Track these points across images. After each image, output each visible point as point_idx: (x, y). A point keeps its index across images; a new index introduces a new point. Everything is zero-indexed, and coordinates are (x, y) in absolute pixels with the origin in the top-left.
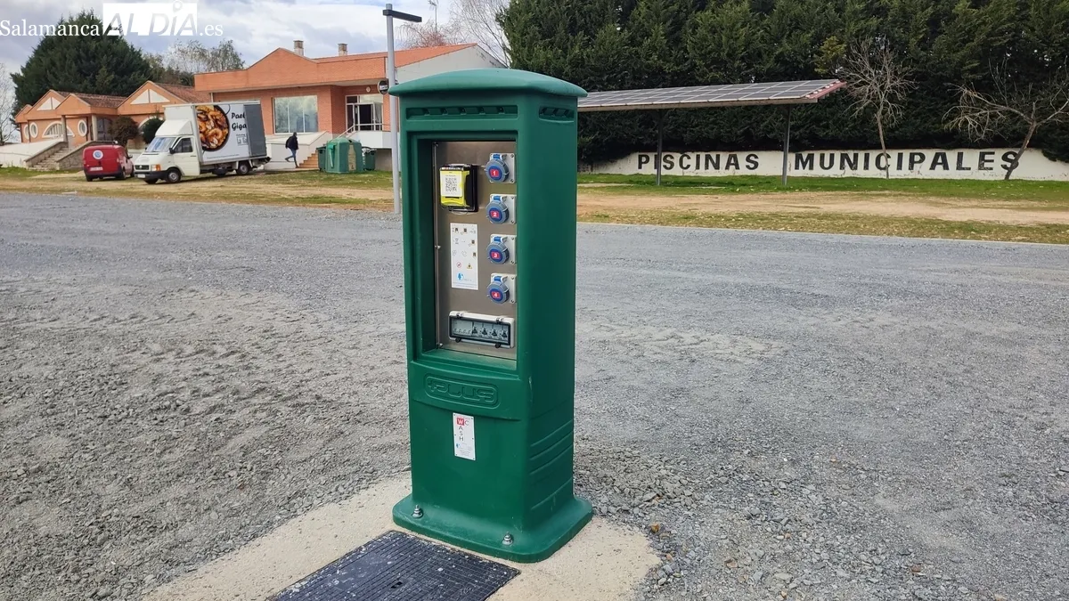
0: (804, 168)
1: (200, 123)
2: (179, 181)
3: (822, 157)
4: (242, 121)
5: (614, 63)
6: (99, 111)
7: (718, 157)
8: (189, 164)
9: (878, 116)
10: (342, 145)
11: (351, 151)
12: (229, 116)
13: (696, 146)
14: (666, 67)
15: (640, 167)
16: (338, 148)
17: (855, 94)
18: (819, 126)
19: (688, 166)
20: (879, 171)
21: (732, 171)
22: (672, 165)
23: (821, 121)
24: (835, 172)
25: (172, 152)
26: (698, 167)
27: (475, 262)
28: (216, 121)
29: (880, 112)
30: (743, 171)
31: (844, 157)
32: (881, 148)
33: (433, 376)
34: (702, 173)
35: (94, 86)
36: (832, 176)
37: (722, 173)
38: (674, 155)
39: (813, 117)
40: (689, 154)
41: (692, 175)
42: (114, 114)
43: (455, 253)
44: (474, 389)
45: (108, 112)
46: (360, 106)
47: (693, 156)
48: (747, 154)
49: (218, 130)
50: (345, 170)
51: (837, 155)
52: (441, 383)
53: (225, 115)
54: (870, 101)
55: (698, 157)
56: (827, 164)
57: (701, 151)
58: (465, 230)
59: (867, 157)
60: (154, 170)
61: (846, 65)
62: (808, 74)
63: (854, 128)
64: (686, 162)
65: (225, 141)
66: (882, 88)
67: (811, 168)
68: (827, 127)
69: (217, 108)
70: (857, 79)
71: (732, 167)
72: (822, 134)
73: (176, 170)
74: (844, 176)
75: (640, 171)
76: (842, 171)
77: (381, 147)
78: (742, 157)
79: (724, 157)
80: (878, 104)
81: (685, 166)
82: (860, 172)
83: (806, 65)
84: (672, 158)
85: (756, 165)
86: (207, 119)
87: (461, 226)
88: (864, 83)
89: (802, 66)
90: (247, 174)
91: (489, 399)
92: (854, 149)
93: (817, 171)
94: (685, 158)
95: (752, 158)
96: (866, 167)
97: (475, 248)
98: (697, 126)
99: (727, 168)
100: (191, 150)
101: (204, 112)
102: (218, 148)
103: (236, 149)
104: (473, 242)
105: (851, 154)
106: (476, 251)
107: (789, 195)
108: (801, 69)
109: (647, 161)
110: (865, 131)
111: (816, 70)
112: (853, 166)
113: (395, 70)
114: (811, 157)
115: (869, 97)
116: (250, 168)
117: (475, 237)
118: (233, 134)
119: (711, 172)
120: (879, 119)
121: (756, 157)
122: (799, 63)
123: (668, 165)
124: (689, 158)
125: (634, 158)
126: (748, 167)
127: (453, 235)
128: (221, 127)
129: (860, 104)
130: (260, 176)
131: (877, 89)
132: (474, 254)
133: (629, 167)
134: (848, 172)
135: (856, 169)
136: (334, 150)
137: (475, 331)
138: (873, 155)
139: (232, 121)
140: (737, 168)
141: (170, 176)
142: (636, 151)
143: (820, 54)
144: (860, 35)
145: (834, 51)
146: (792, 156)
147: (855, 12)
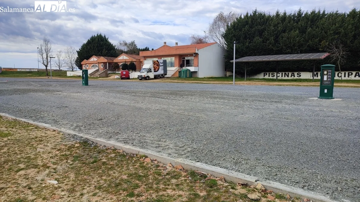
0: (315, 77)
1: (154, 65)
2: (149, 80)
4: (162, 64)
5: (258, 47)
6: (109, 61)
7: (288, 73)
8: (152, 75)
9: (338, 62)
10: (186, 70)
11: (188, 72)
12: (160, 63)
13: (281, 71)
14: (274, 49)
15: (264, 76)
16: (185, 71)
18: (320, 65)
19: (279, 76)
20: (338, 77)
21: (293, 77)
22: (274, 76)
25: (148, 72)
26: (282, 76)
28: (157, 64)
29: (339, 61)
30: (296, 77)
32: (339, 71)
34: (283, 78)
35: (102, 54)
37: (290, 78)
38: (275, 73)
40: (279, 73)
41: (281, 78)
42: (112, 62)
45: (111, 61)
46: (186, 60)
47: (281, 73)
48: (297, 73)
49: (157, 67)
50: (186, 77)
53: (159, 63)
55: (282, 74)
57: (283, 72)
60: (144, 77)
61: (328, 48)
62: (317, 50)
64: (278, 75)
65: (159, 69)
67: (317, 77)
69: (157, 61)
70: (332, 52)
71: (293, 76)
73: (148, 77)
75: (264, 77)
77: (194, 71)
78: (296, 74)
79: (290, 74)
80: (338, 59)
81: (278, 76)
83: (316, 48)
84: (274, 74)
85: (300, 76)
86: (155, 64)
88: (334, 53)
90: (163, 78)
94: (278, 74)
95: (299, 74)
98: (282, 65)
99: (291, 77)
100: (151, 72)
101: (155, 62)
102: (157, 71)
103: (161, 72)
109: (266, 75)
111: (319, 49)
113: (198, 50)
114: (317, 74)
115: (335, 57)
116: (163, 76)
118: (160, 67)
119: (286, 78)
120: (339, 63)
121: (300, 73)
122: (314, 47)
123: (273, 76)
124: (279, 74)
125: (262, 74)
126: (298, 76)
128: (158, 66)
129: (333, 59)
130: (165, 78)
131: (338, 55)
133: (261, 76)
136: (184, 72)
138: (337, 73)
139: (160, 64)
140: (294, 76)
141: (147, 78)
142: (263, 72)
143: (320, 45)
144: (333, 40)
145: (325, 44)
146: (311, 74)
147: (331, 34)
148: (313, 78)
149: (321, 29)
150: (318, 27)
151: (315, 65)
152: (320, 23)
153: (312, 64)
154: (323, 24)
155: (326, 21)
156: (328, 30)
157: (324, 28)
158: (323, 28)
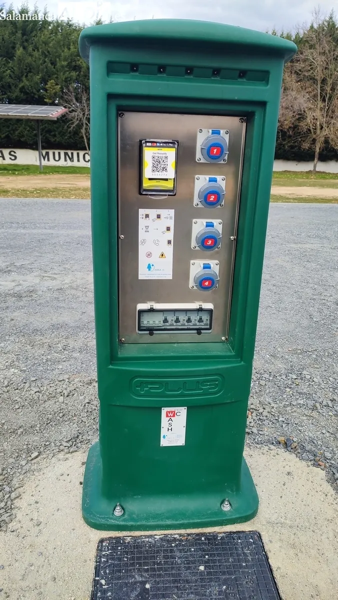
0: (44, 159)
3: (54, 154)
9: (83, 131)
17: (70, 117)
18: (50, 135)
20: (85, 162)
23: (51, 132)
24: (62, 163)
27: (169, 251)
29: (84, 129)
30: (8, 161)
31: (66, 154)
32: (86, 150)
33: (141, 377)
36: (61, 165)
39: (46, 129)
43: (144, 241)
44: (198, 382)
48: (8, 151)
51: (62, 152)
52: (152, 383)
54: (78, 122)
56: (57, 158)
58: (159, 217)
59: (78, 154)
61: (62, 98)
62: (40, 102)
63: (70, 137)
66: (84, 114)
67: (48, 160)
68: (55, 136)
70: (69, 107)
72: (53, 140)
74: (67, 166)
76: (66, 163)
78: (6, 153)
80: (82, 124)
82: (75, 163)
83: (39, 96)
85: (16, 158)
87: (153, 213)
88: (73, 111)
89: (36, 96)
91: (213, 388)
92: (71, 149)
93: (52, 163)
95: (12, 153)
96: (78, 161)
97: (170, 235)
104: (168, 229)
105: (69, 152)
106: (171, 238)
107: (48, 176)
108: (36, 98)
110: (76, 140)
111: (45, 100)
112: (72, 159)
114: (47, 154)
115: (77, 119)
117: (171, 223)
120: (83, 133)
121: (14, 152)
122: (35, 94)
126: (11, 159)
127: (142, 223)
129: (73, 123)
131: (81, 115)
132: (169, 242)
134: (69, 163)
135: (73, 161)
137: (166, 321)
138: (81, 153)
140: (4, 159)
143: (46, 90)
144: (68, 81)
145: (54, 89)
146: (36, 153)
147: (63, 66)
148: (41, 163)
149: (43, 53)
150: (36, 48)
151: (41, 134)
152: (40, 40)
153: (35, 132)
154: (46, 43)
155: (50, 38)
156: (58, 59)
157: (48, 52)
158: (46, 52)
